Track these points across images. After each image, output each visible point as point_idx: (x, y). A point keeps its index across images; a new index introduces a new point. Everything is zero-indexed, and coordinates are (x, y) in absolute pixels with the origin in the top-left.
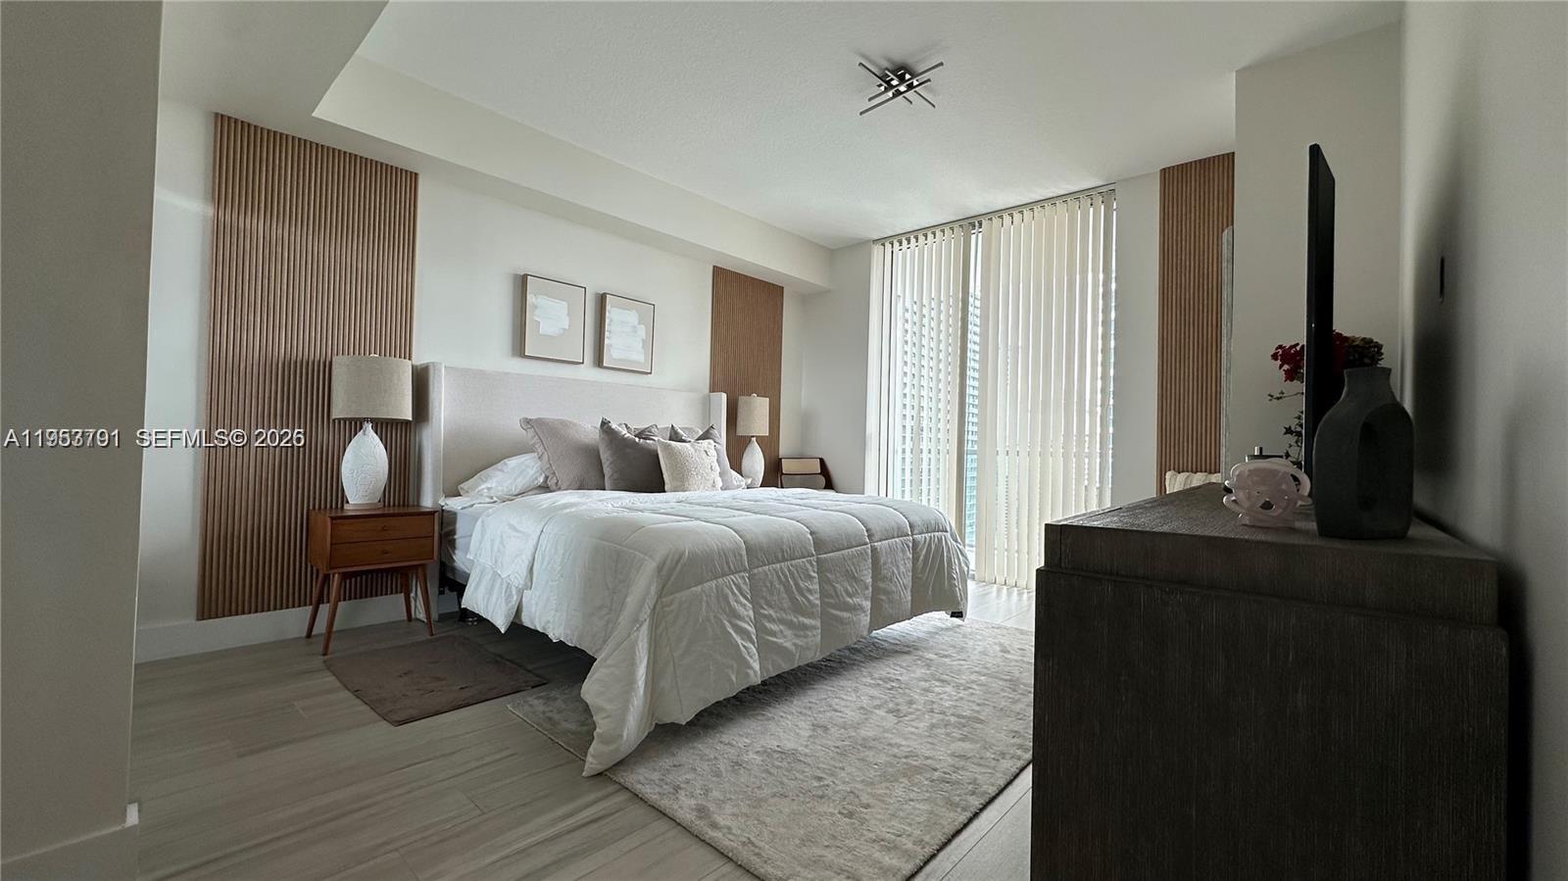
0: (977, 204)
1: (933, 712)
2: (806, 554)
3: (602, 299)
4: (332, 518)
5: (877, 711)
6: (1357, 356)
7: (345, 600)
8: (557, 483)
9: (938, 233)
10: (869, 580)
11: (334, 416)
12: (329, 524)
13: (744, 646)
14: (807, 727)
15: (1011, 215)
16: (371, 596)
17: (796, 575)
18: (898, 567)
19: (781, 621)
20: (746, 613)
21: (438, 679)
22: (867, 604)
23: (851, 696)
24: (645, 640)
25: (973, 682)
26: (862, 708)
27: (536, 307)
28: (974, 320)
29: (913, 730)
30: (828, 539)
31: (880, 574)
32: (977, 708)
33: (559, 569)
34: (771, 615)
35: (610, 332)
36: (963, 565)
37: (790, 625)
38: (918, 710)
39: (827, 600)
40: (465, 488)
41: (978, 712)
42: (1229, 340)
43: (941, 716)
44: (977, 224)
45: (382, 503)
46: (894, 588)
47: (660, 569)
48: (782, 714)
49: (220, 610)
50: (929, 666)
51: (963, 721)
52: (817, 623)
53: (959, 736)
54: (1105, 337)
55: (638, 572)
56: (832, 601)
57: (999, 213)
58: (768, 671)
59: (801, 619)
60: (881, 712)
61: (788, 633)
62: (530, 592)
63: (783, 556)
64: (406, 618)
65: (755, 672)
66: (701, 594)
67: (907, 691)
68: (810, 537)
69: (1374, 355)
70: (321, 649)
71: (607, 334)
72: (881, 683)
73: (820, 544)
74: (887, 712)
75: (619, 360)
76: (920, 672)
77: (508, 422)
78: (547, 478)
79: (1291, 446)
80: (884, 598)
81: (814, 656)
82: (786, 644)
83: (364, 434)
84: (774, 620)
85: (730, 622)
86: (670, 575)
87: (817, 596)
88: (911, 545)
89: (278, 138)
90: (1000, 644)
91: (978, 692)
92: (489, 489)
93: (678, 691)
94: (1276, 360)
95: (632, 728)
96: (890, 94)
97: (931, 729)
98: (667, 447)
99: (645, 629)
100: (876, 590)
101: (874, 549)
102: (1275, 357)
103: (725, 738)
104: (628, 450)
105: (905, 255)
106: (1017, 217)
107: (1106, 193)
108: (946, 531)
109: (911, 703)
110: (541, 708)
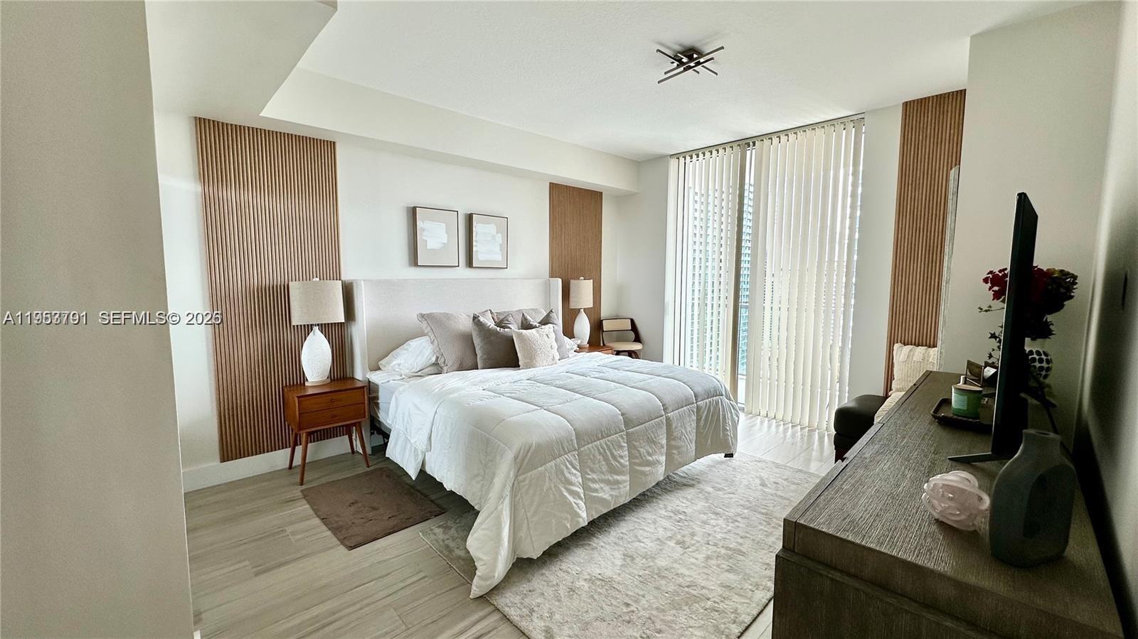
0: (752, 128)
1: (708, 544)
2: (618, 431)
3: (470, 218)
4: (298, 397)
5: (669, 543)
6: (1054, 286)
7: (311, 442)
8: (444, 362)
9: (721, 151)
10: (664, 442)
11: (294, 323)
12: (297, 402)
13: (576, 503)
14: (620, 557)
15: (779, 137)
16: (327, 439)
17: (612, 447)
18: (685, 428)
19: (602, 481)
20: (576, 480)
21: (374, 509)
22: (663, 459)
23: (650, 528)
24: (508, 508)
25: (739, 515)
26: (659, 539)
27: (424, 230)
28: (748, 208)
29: (694, 561)
30: (634, 417)
31: (672, 435)
32: (740, 541)
33: (448, 441)
34: (594, 478)
35: (476, 241)
36: (734, 416)
37: (608, 482)
38: (698, 542)
39: (634, 461)
40: (383, 363)
41: (741, 544)
42: (950, 257)
43: (715, 548)
44: (751, 144)
45: (329, 380)
46: (683, 444)
47: (516, 458)
48: (602, 544)
49: (234, 455)
50: (707, 499)
51: (730, 553)
52: (627, 478)
53: (727, 568)
54: (853, 207)
55: (502, 458)
56: (637, 461)
57: (769, 136)
58: (592, 516)
59: (616, 477)
60: (672, 544)
61: (607, 488)
62: (430, 453)
63: (602, 435)
64: (350, 451)
65: (583, 519)
66: (544, 472)
67: (691, 523)
68: (621, 417)
69: (1068, 286)
70: (298, 480)
71: (474, 243)
72: (672, 515)
73: (628, 422)
74: (675, 543)
75: (484, 261)
76: (701, 505)
77: (409, 314)
78: (437, 358)
79: (993, 350)
80: (674, 451)
81: (625, 500)
82: (605, 497)
83: (314, 335)
84: (596, 482)
85: (566, 489)
86: (523, 460)
87: (627, 458)
88: (695, 410)
89: (239, 129)
90: (761, 478)
91: (741, 526)
92: (399, 365)
93: (531, 538)
94: (987, 283)
95: (501, 570)
96: (682, 69)
97: (707, 560)
98: (520, 335)
99: (507, 501)
100: (669, 447)
101: (668, 419)
102: (986, 280)
103: (564, 566)
104: (492, 338)
105: (694, 166)
106: (784, 138)
107: (857, 120)
108: (722, 395)
109: (693, 534)
110: (441, 536)
